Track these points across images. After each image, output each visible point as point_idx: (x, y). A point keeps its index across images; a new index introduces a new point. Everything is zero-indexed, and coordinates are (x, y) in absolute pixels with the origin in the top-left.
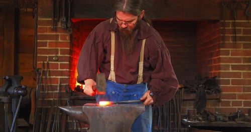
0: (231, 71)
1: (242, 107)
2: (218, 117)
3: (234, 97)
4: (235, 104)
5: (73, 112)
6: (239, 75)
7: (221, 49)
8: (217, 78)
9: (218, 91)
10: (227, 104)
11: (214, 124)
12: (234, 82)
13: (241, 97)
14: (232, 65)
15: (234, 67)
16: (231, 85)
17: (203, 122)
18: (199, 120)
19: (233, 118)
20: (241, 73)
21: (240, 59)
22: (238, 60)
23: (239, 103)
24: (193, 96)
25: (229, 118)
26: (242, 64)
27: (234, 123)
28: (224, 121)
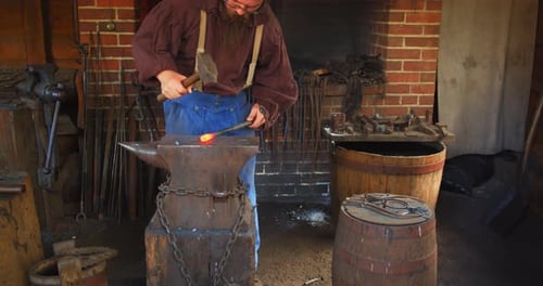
0: (404, 47)
1: (418, 105)
2: (379, 126)
3: (405, 89)
4: (407, 100)
5: (141, 151)
6: (415, 54)
7: (392, 11)
8: (382, 58)
9: (382, 80)
10: (395, 100)
11: (371, 137)
12: (408, 66)
13: (417, 90)
14: (407, 38)
15: (409, 42)
16: (402, 71)
17: (355, 134)
18: (349, 132)
19: (401, 127)
20: (419, 50)
21: (420, 27)
22: (417, 30)
23: (412, 100)
24: (341, 89)
25: (396, 125)
26: (422, 36)
27: (402, 134)
28: (387, 132)
